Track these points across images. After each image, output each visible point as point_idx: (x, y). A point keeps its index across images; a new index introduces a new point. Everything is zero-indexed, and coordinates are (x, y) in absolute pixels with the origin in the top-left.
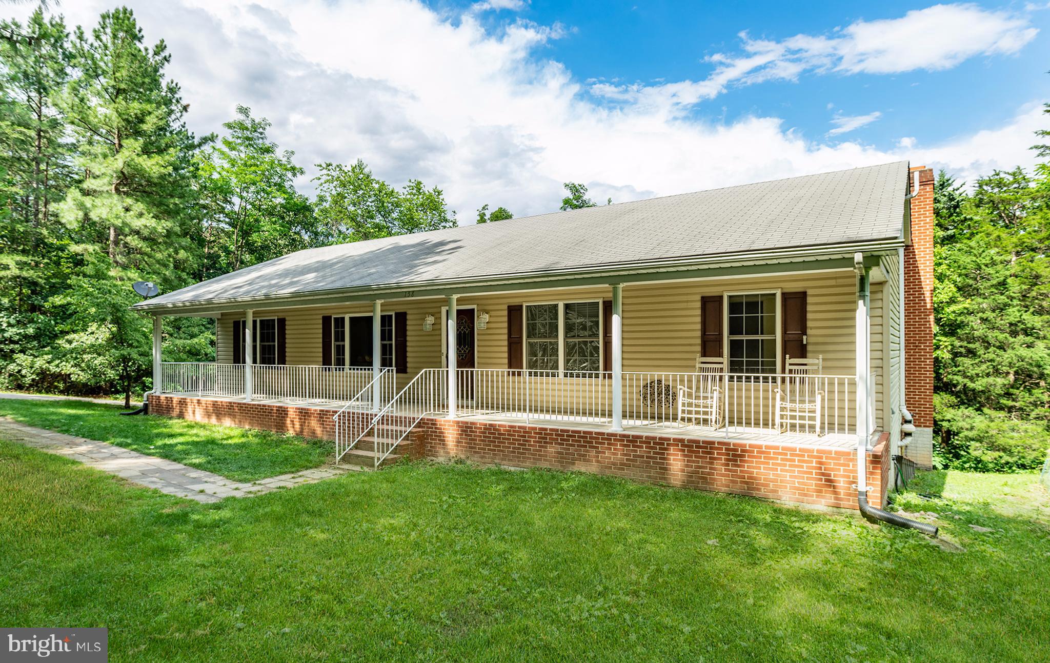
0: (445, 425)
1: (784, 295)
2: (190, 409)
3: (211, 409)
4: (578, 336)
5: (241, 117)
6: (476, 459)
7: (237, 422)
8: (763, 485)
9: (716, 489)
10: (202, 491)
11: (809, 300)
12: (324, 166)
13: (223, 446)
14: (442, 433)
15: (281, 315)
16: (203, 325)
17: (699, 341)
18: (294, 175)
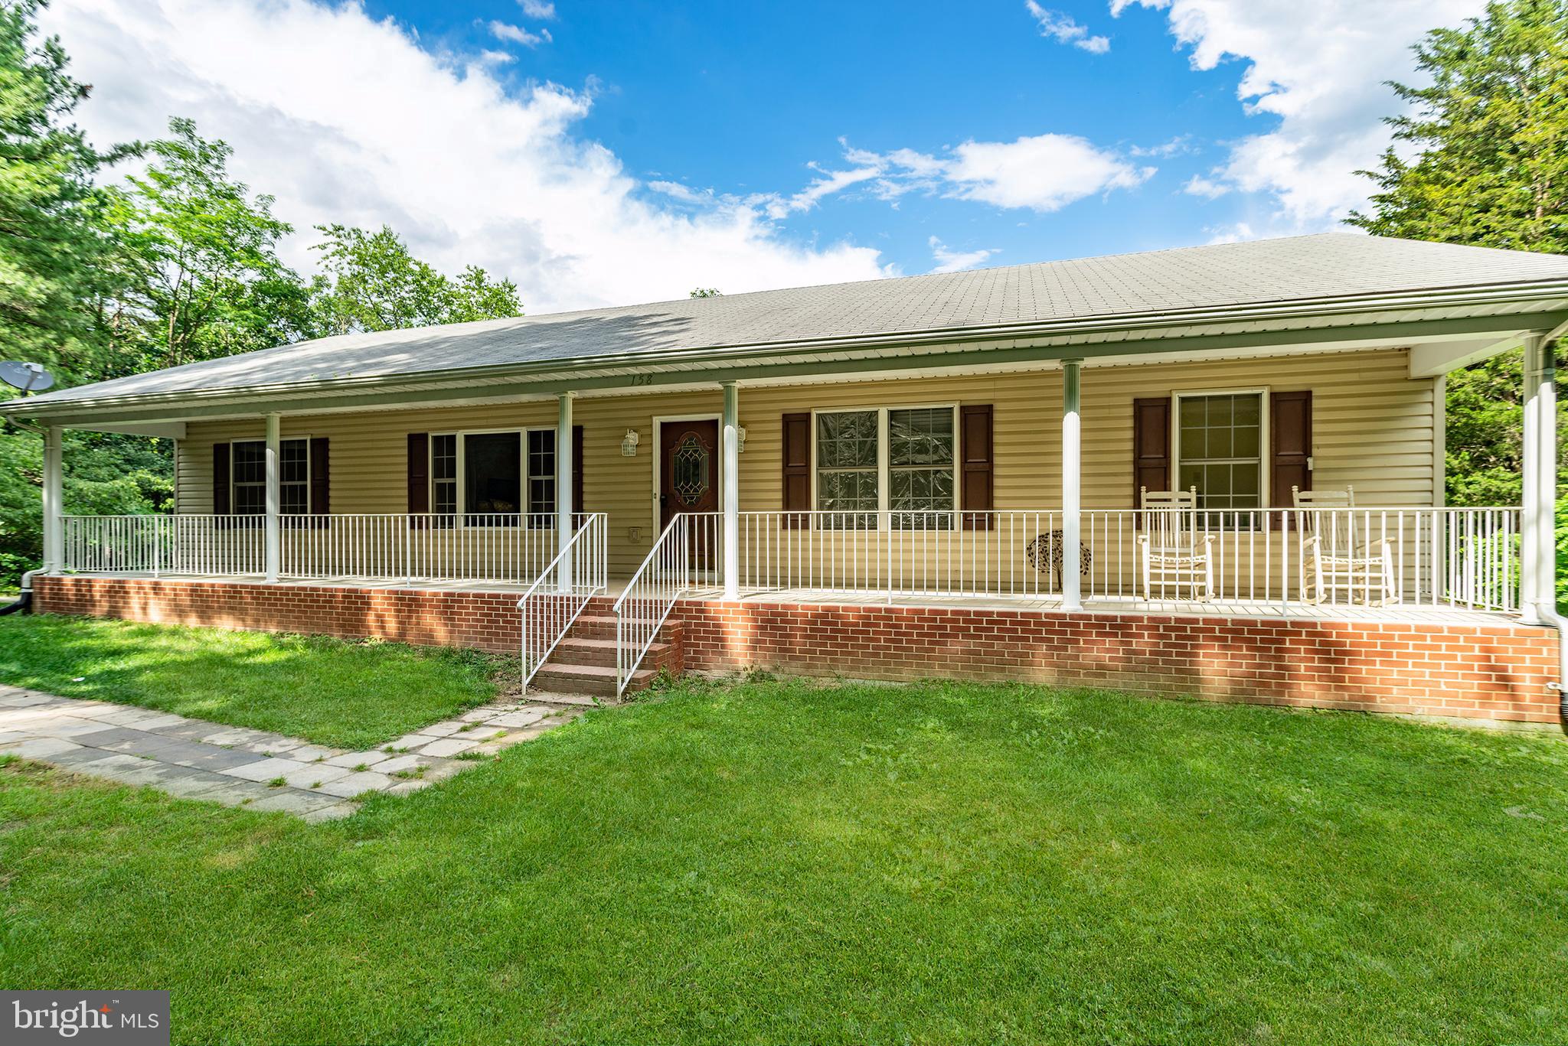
0: (727, 612)
1: (1273, 396)
2: (135, 602)
3: (185, 600)
4: (914, 463)
5: (180, 138)
6: (793, 670)
7: (249, 621)
8: (1380, 691)
9: (1289, 701)
10: (278, 784)
11: (1316, 404)
12: (331, 229)
13: (254, 670)
14: (718, 626)
15: (319, 433)
16: (117, 466)
17: (1130, 468)
18: (276, 235)
